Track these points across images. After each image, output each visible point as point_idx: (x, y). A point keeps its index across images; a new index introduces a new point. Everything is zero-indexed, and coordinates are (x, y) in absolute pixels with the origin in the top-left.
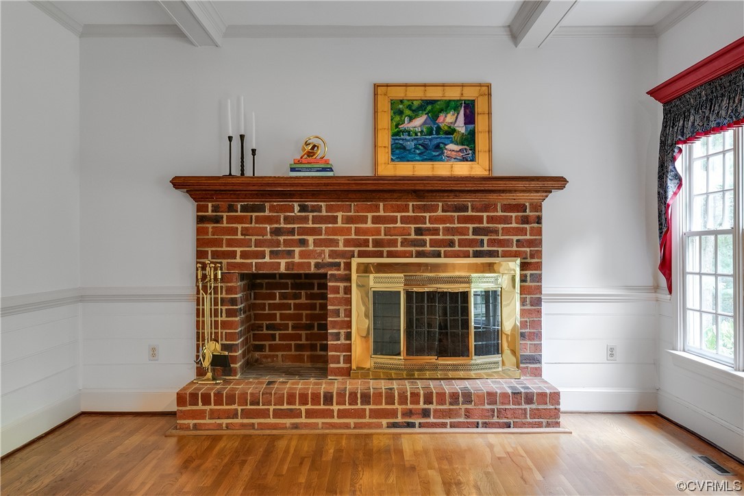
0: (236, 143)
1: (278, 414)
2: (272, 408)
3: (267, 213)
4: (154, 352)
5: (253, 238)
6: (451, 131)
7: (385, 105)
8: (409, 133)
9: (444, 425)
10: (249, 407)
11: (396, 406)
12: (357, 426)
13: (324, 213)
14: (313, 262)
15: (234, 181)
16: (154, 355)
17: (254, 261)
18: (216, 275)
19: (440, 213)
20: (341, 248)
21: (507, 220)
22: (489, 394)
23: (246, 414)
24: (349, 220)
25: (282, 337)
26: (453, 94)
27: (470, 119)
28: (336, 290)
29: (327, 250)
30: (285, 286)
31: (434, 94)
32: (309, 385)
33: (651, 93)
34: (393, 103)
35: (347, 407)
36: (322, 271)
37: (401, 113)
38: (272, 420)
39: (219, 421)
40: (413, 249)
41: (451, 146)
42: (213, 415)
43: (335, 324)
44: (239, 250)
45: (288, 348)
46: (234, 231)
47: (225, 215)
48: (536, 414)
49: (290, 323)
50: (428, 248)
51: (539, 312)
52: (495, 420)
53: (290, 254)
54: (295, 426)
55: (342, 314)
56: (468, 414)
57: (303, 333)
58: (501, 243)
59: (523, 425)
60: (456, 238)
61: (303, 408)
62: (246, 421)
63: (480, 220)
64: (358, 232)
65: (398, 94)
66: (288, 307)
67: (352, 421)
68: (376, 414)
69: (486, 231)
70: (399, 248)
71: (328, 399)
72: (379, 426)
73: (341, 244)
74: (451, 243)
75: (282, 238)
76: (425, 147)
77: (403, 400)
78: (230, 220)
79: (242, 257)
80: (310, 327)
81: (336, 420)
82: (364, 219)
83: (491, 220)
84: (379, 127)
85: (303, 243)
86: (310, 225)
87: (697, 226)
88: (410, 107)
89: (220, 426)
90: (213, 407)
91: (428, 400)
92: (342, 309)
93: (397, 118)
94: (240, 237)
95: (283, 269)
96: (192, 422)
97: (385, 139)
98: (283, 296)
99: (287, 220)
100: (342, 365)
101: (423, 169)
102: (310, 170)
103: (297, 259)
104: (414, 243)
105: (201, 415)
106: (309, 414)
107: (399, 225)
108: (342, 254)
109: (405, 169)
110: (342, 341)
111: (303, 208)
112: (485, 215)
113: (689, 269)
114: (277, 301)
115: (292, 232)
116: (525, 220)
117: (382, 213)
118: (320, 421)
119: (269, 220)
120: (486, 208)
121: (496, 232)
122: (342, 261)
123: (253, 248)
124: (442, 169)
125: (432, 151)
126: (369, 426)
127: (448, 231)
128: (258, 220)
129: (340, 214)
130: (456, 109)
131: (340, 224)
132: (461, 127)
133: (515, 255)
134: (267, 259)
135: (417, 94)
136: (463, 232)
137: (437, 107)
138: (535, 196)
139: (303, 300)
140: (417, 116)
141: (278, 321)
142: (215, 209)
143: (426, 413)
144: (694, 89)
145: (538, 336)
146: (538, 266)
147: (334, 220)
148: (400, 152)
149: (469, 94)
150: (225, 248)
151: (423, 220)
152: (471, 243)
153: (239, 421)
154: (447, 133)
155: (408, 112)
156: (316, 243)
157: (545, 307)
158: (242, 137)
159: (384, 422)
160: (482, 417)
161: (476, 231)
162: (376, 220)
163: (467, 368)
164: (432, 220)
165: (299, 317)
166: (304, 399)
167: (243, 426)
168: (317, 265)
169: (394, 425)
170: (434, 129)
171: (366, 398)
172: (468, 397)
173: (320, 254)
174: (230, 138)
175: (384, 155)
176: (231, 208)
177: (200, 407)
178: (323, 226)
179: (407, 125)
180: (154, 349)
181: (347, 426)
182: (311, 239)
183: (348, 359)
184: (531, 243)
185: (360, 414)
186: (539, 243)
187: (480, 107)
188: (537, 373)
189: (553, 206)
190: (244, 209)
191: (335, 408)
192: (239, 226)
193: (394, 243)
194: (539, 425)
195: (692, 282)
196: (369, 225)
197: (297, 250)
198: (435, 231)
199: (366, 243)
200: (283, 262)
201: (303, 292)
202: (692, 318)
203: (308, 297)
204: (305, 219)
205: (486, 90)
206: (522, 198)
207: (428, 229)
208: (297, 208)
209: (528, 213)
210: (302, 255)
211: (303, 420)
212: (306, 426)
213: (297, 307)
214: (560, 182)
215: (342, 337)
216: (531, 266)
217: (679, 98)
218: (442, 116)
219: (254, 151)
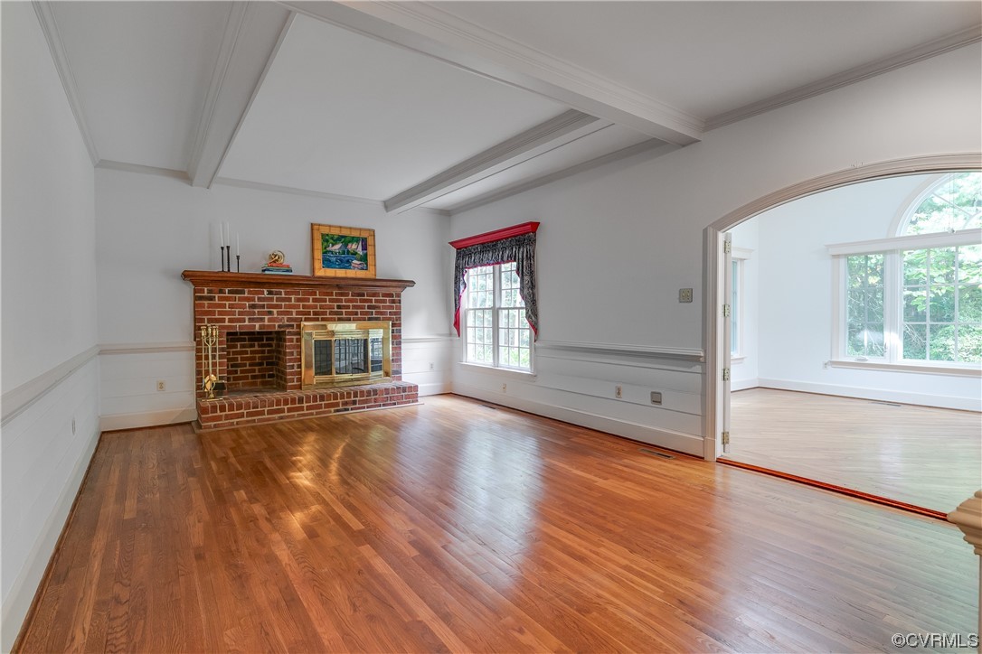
0: (225, 249)
1: (270, 412)
2: (266, 409)
3: (246, 295)
4: (161, 386)
5: (237, 310)
6: (355, 253)
7: (318, 236)
8: (332, 252)
9: (364, 408)
10: (252, 410)
11: (339, 400)
12: (317, 414)
13: (283, 296)
14: (277, 324)
15: (226, 275)
16: (161, 387)
17: (238, 324)
18: (212, 333)
19: (350, 297)
20: (294, 316)
21: (384, 301)
22: (386, 389)
23: (249, 414)
24: (298, 300)
25: (242, 372)
26: (355, 234)
27: (364, 248)
28: (291, 340)
29: (285, 317)
30: (244, 340)
31: (345, 233)
32: (278, 395)
33: (451, 243)
34: (323, 235)
35: (312, 404)
36: (282, 329)
37: (327, 241)
38: (266, 416)
39: (231, 421)
40: (336, 317)
41: (355, 261)
42: (227, 417)
43: (291, 360)
44: (227, 318)
45: (247, 378)
46: (224, 306)
47: (217, 295)
48: (408, 397)
49: (248, 363)
50: (344, 316)
51: (400, 348)
52: (389, 402)
53: (262, 320)
54: (281, 418)
55: (295, 354)
56: (376, 400)
57: (257, 368)
58: (382, 313)
59: (402, 403)
60: (359, 311)
61: (286, 407)
62: (250, 418)
63: (371, 301)
64: (304, 307)
65: (326, 231)
66: (246, 352)
67: (314, 411)
68: (328, 406)
69: (374, 307)
70: (328, 316)
71: (301, 400)
72: (330, 412)
73: (294, 314)
74: (356, 314)
75: (256, 311)
76: (341, 261)
77: (342, 395)
78: (220, 299)
79: (229, 322)
80: (261, 364)
81: (305, 412)
82: (308, 300)
83: (376, 301)
84: (315, 248)
85: (270, 313)
86: (275, 303)
87: (471, 307)
88: (332, 238)
89: (232, 424)
90: (227, 413)
91: (355, 396)
92: (295, 351)
93: (325, 244)
94: (227, 309)
95: (257, 329)
96: (212, 424)
97: (319, 255)
98: (242, 346)
99: (259, 299)
100: (295, 383)
101: (341, 273)
102: (278, 270)
103: (266, 323)
104: (336, 313)
105: (219, 418)
106: (290, 410)
107: (328, 303)
108: (295, 320)
109: (330, 272)
110: (296, 369)
111: (270, 293)
112: (374, 299)
113: (468, 325)
114: (239, 349)
115: (263, 306)
116: (393, 302)
117: (318, 297)
118: (296, 413)
119: (248, 299)
120: (374, 295)
121: (379, 307)
122: (295, 324)
123: (237, 316)
124: (351, 273)
125: (345, 264)
126: (324, 412)
127: (354, 307)
128: (240, 299)
129: (293, 297)
130: (357, 242)
131: (293, 302)
132: (360, 252)
133: (389, 319)
134: (247, 323)
135: (336, 232)
136: (363, 307)
137: (347, 239)
138: (398, 290)
139: (256, 348)
140: (336, 244)
141: (239, 362)
142: (210, 292)
143: (354, 402)
144: (502, 239)
145: (400, 360)
146: (400, 325)
147: (290, 300)
148: (327, 263)
149: (364, 235)
150: (217, 317)
151: (341, 301)
152: (367, 313)
153: (245, 419)
154: (352, 254)
155: (331, 241)
156: (278, 313)
157: (403, 346)
158: (228, 247)
159: (332, 409)
160: (382, 401)
161: (369, 307)
162: (315, 300)
163: (367, 379)
164: (346, 301)
165: (254, 358)
166: (286, 402)
167: (248, 422)
168: (279, 326)
169: (338, 411)
170: (345, 252)
171: (322, 398)
172: (375, 392)
173: (281, 320)
174: (222, 248)
175: (318, 264)
176: (221, 292)
177: (219, 413)
178: (283, 303)
179: (330, 248)
180: (161, 384)
181: (312, 414)
182: (275, 311)
183: (299, 380)
184: (396, 313)
185: (319, 407)
186: (399, 313)
187: (370, 241)
188: (400, 379)
189: (407, 295)
190: (230, 292)
191: (305, 405)
192: (227, 303)
193: (325, 313)
194: (409, 402)
195: (470, 332)
196: (311, 303)
197: (266, 317)
198: (348, 307)
199: (309, 313)
200: (257, 325)
201: (256, 343)
202: (470, 347)
203: (259, 346)
204: (272, 299)
205: (373, 233)
206: (392, 291)
207: (344, 306)
208: (266, 292)
209: (394, 298)
210: (270, 320)
211: (286, 414)
212: (288, 417)
213: (252, 352)
214: (412, 283)
215: (296, 367)
216: (397, 325)
217: (466, 248)
218: (350, 245)
219: (238, 257)
